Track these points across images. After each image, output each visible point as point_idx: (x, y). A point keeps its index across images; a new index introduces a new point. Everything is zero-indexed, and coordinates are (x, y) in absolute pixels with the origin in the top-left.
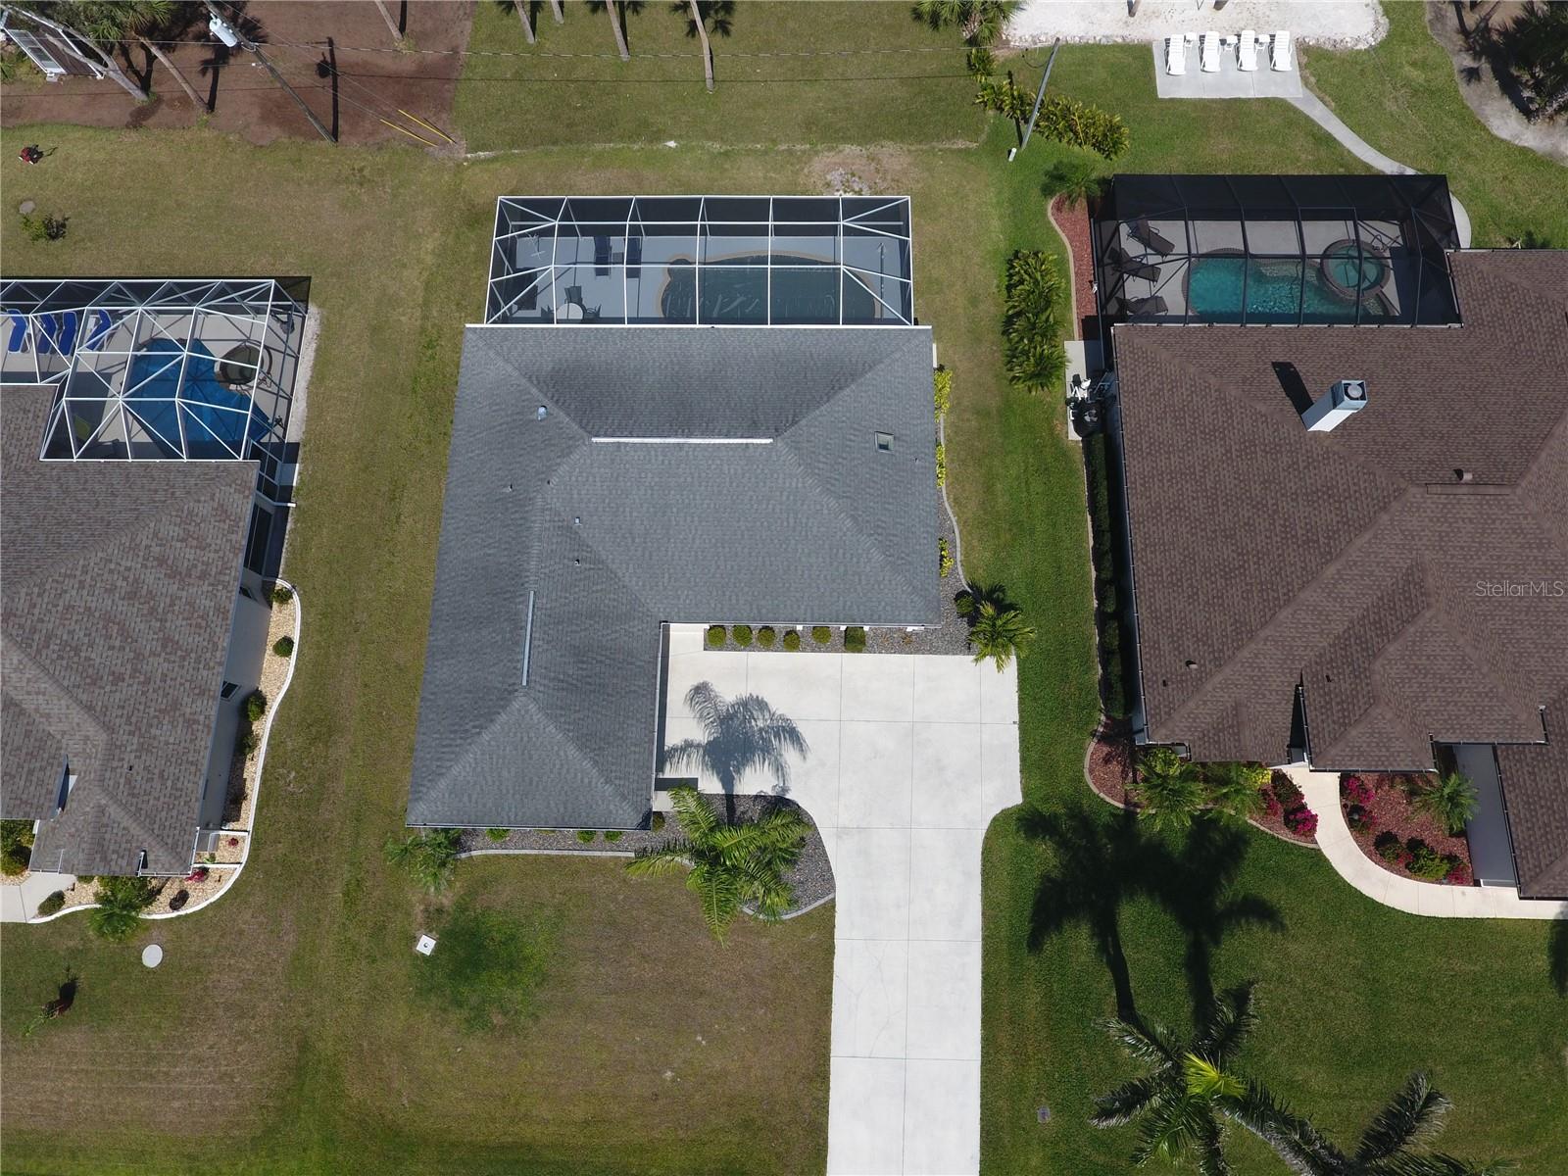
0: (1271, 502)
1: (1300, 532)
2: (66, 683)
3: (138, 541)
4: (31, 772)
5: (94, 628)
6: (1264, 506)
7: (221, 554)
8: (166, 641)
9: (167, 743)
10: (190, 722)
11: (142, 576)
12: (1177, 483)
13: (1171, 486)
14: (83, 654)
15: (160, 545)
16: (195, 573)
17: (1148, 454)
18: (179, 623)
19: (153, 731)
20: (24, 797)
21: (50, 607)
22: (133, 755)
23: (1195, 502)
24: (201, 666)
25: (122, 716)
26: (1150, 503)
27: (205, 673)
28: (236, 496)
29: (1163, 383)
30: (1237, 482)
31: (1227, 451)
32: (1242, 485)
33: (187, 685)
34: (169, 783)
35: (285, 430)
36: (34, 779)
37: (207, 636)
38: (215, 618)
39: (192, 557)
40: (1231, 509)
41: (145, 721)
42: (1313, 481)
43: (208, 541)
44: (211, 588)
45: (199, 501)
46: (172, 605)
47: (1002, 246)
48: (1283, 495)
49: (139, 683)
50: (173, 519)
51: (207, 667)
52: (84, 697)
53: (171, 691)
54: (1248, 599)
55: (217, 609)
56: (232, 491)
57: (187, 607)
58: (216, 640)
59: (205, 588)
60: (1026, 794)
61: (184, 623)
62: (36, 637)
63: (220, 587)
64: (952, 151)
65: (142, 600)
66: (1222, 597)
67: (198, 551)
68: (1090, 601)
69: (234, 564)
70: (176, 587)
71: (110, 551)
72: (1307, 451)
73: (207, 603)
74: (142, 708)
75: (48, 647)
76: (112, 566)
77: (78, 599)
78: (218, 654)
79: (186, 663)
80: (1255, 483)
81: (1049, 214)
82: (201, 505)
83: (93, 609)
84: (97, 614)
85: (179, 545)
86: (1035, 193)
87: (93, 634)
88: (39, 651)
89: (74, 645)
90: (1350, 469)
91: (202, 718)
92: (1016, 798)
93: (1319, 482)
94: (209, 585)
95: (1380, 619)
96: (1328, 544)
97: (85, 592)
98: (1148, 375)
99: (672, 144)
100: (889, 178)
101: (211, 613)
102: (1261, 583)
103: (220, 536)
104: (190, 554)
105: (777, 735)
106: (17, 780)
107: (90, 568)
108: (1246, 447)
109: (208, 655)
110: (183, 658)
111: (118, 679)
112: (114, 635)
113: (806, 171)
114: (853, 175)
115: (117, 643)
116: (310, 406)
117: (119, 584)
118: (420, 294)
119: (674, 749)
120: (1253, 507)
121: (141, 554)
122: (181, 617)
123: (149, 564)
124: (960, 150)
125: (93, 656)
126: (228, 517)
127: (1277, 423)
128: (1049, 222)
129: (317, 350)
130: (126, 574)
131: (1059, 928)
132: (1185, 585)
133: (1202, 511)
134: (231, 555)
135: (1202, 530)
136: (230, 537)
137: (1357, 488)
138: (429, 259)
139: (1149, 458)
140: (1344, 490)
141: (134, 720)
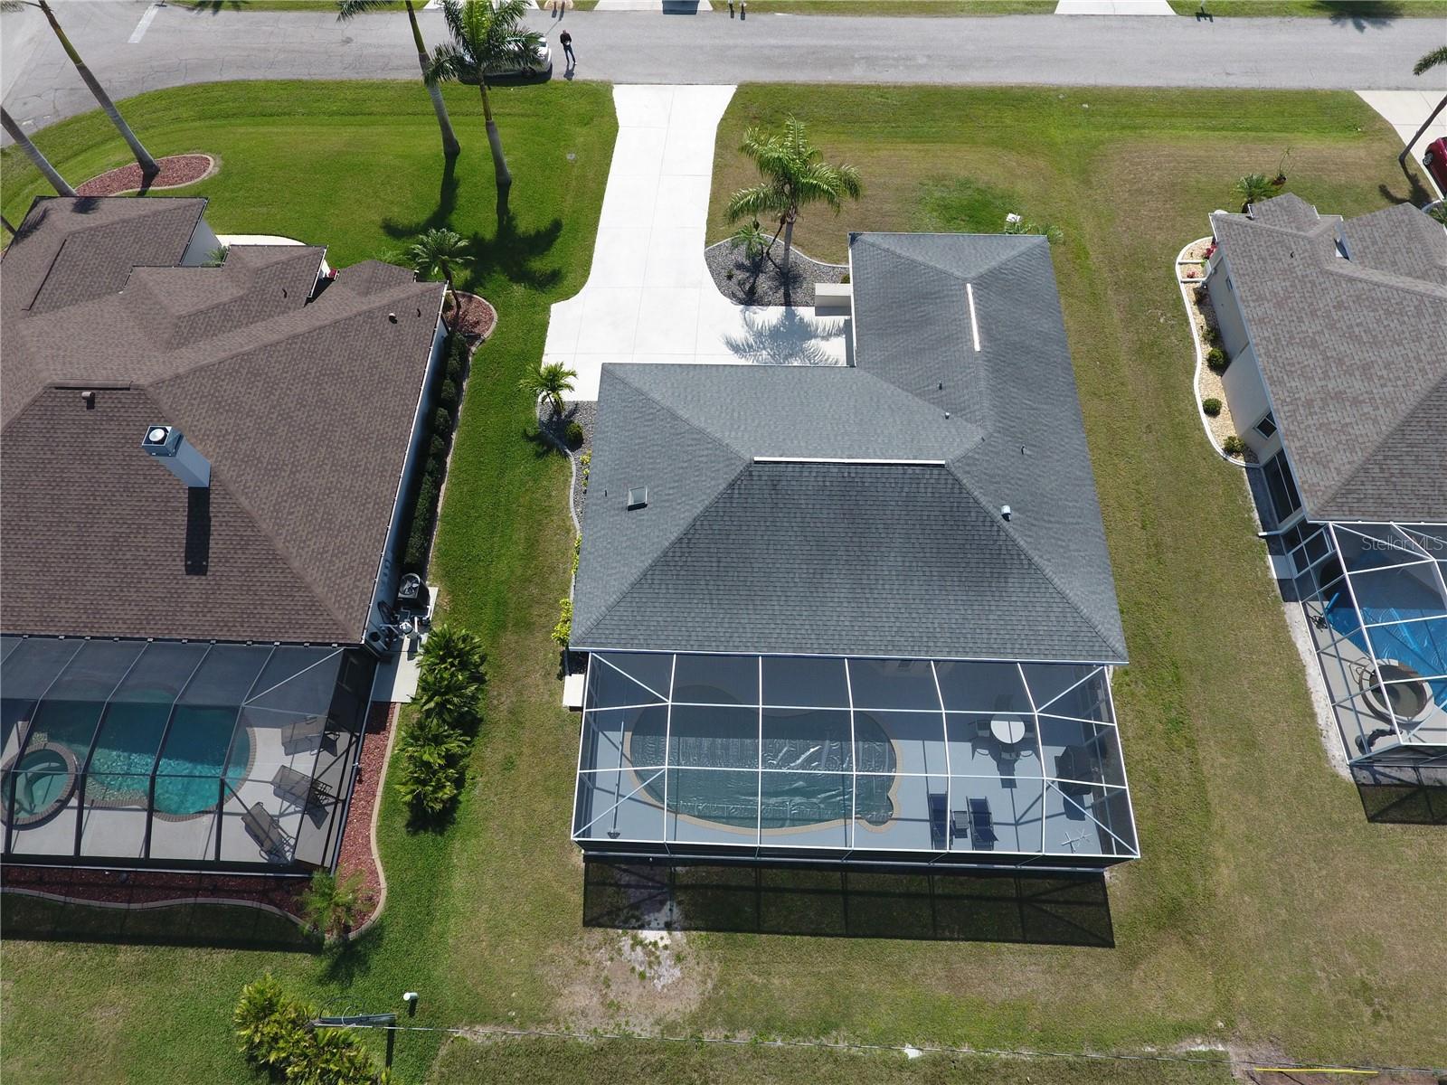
0: (274, 416)
1: (260, 384)
2: (1382, 289)
3: (1388, 410)
4: (1374, 243)
5: (1384, 333)
6: (281, 415)
7: (1302, 426)
8: (1314, 345)
9: (1272, 280)
10: (1260, 299)
11: (1366, 384)
12: (352, 462)
13: (358, 460)
14: (1381, 312)
15: (1365, 414)
16: (1318, 403)
17: (371, 497)
18: (1311, 362)
19: (1288, 284)
20: (1368, 228)
21: (1435, 334)
22: (1295, 264)
23: (342, 439)
24: (1273, 338)
25: (1320, 284)
26: (383, 453)
27: (1266, 334)
28: (1315, 480)
29: (330, 562)
30: (297, 443)
31: (294, 474)
32: (293, 439)
33: (1277, 322)
34: (1255, 258)
35: (1307, 616)
36: (1368, 240)
37: (1280, 360)
38: (1280, 375)
39: (1329, 414)
40: (312, 423)
41: (1299, 287)
42: (228, 420)
43: (1321, 433)
44: (1297, 396)
45: (1349, 463)
46: (1325, 373)
47: (457, 845)
48: (261, 418)
49: (1320, 309)
50: (1366, 439)
51: (1268, 339)
52: (1360, 285)
53: (1289, 313)
54: (328, 350)
55: (1281, 382)
56: (1321, 483)
57: (1310, 375)
58: (1271, 361)
59: (1302, 394)
60: (547, 310)
61: (1306, 363)
62: (1431, 310)
63: (1288, 400)
64: (495, 1019)
65: (1355, 366)
66: (349, 358)
67: (1326, 421)
68: (458, 438)
69: (1285, 422)
70: (1330, 386)
71: (1410, 394)
72: (220, 448)
73: (1294, 384)
74: (1307, 295)
75: (1415, 307)
76: (1399, 383)
77: (1414, 348)
78: (1262, 351)
79: (1287, 336)
80: (280, 437)
81: (384, 893)
82: (1346, 461)
83: (1395, 346)
84: (1389, 343)
85: (1348, 420)
86: (392, 934)
87: (1382, 329)
88: (1421, 301)
89: (1394, 316)
90: (190, 420)
91: (1252, 304)
92: (556, 308)
93: (223, 418)
94: (1300, 398)
95: (223, 321)
96: (241, 366)
97: (1411, 355)
98: (343, 576)
99: (912, 1053)
100: (591, 968)
101: (1285, 377)
102: (311, 357)
103: (1312, 440)
104: (1333, 416)
105: (750, 347)
106: (1382, 235)
107: (1419, 375)
108: (275, 470)
109: (1271, 347)
110: (1292, 337)
111: (1340, 306)
112: (1363, 334)
113: (710, 985)
114: (642, 976)
115: (1356, 330)
116: (1291, 646)
117: (1384, 372)
118: (1213, 796)
119: (838, 334)
120: (292, 417)
121: (1379, 401)
122: (1312, 366)
123: (1366, 396)
124: (483, 1020)
125: (1372, 314)
126: (1312, 459)
127: (235, 482)
128: (387, 878)
129: (1313, 716)
130: (1382, 381)
131: (538, 233)
132: (377, 377)
133: (339, 430)
134: (1292, 428)
135: (345, 414)
136: (1302, 443)
137: (193, 401)
138: (1219, 851)
139: (370, 493)
140: (204, 403)
141: (1309, 285)
